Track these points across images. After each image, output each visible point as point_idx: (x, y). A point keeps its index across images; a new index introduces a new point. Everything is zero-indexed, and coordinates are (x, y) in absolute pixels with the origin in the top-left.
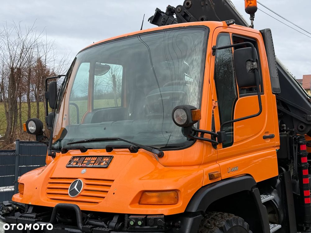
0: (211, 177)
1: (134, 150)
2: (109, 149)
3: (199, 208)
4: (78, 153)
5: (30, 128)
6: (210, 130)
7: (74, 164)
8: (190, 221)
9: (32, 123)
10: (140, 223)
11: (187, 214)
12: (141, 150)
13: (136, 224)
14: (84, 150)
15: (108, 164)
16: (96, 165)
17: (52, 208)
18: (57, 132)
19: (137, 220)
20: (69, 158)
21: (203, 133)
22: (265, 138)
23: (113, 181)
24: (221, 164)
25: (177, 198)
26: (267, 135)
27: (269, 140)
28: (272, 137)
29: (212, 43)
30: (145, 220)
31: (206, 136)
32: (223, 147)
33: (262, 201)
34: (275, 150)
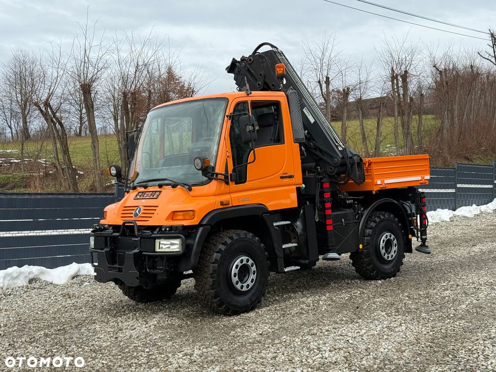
0: (222, 203)
1: (174, 186)
2: (160, 186)
3: (208, 222)
4: (142, 189)
5: (112, 172)
6: (224, 173)
7: (138, 197)
8: (201, 229)
9: (113, 168)
10: (168, 229)
11: (200, 225)
12: (179, 186)
13: (166, 230)
14: (146, 187)
15: (158, 196)
16: (151, 197)
17: (120, 226)
18: (131, 175)
19: (166, 227)
20: (136, 193)
21: (217, 174)
22: (282, 178)
23: (157, 206)
24: (233, 195)
25: (194, 215)
26: (284, 175)
27: (288, 180)
28: (290, 177)
29: (230, 110)
30: (171, 228)
31: (219, 177)
32: (236, 184)
33: (275, 224)
34: (294, 187)
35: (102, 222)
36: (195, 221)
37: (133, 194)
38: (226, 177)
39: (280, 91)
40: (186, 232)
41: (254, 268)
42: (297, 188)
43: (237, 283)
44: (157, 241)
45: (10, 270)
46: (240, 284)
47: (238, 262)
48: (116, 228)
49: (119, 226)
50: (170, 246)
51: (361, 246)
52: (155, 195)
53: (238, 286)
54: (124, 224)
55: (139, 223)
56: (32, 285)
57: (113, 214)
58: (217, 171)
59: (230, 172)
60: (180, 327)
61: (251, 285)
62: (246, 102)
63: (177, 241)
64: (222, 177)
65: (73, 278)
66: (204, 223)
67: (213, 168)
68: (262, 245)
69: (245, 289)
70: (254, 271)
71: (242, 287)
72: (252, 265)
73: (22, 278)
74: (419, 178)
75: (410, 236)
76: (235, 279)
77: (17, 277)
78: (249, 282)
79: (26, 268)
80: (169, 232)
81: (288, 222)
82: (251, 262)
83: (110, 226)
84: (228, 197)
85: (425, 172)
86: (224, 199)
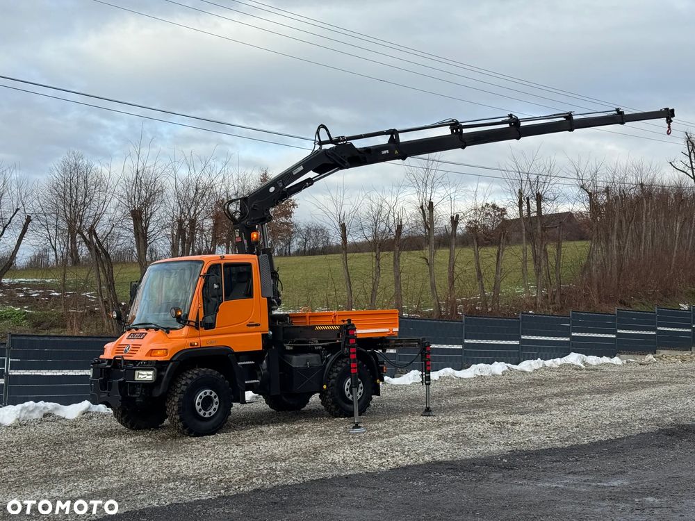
0: (191, 344)
1: (157, 329)
3: (178, 358)
4: (134, 331)
5: (113, 315)
6: (195, 321)
8: (171, 364)
9: (114, 312)
10: (145, 363)
11: (171, 360)
12: (160, 330)
13: (143, 364)
14: (136, 329)
15: (144, 337)
18: (130, 318)
19: (144, 361)
21: (189, 321)
22: (248, 325)
23: (142, 345)
24: (202, 339)
25: (167, 353)
26: (250, 324)
27: (254, 327)
28: (256, 325)
29: (205, 270)
30: (147, 362)
31: (191, 323)
32: (205, 329)
33: (239, 363)
34: (260, 334)
35: (101, 357)
36: (168, 358)
37: (127, 334)
38: (197, 323)
39: (254, 254)
40: (158, 366)
41: (217, 400)
42: (262, 335)
43: (200, 410)
44: (137, 372)
45: (26, 404)
46: (203, 411)
47: (202, 394)
48: (110, 361)
49: (111, 360)
50: (146, 376)
51: (325, 387)
52: (142, 336)
53: (202, 413)
54: (115, 358)
55: (125, 358)
56: (46, 419)
57: (110, 351)
58: (189, 319)
59: (200, 320)
60: (150, 443)
61: (213, 413)
62: (220, 264)
63: (151, 373)
64: (194, 324)
65: (84, 414)
66: (175, 359)
67: (187, 316)
68: (227, 381)
69: (207, 416)
70: (217, 402)
71: (205, 414)
72: (215, 397)
73: (37, 412)
74: (387, 330)
75: (378, 381)
76: (198, 407)
77: (32, 411)
78: (212, 410)
79: (41, 404)
80: (145, 365)
81: (253, 362)
82: (214, 394)
83: (107, 359)
84: (197, 339)
85: (393, 325)
86: (195, 341)
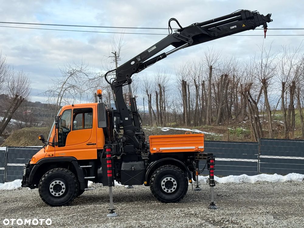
3: (39, 163)
8: (35, 166)
24: (56, 152)
25: (35, 160)
26: (90, 143)
27: (92, 146)
28: (93, 144)
32: (59, 146)
33: (81, 167)
36: (35, 163)
38: (53, 144)
41: (64, 186)
42: (97, 150)
43: (52, 192)
47: (53, 183)
59: (56, 141)
61: (61, 194)
62: (71, 109)
71: (55, 194)
74: (194, 147)
81: (91, 166)
82: (62, 183)
84: (53, 153)
85: (200, 144)
86: (51, 153)
